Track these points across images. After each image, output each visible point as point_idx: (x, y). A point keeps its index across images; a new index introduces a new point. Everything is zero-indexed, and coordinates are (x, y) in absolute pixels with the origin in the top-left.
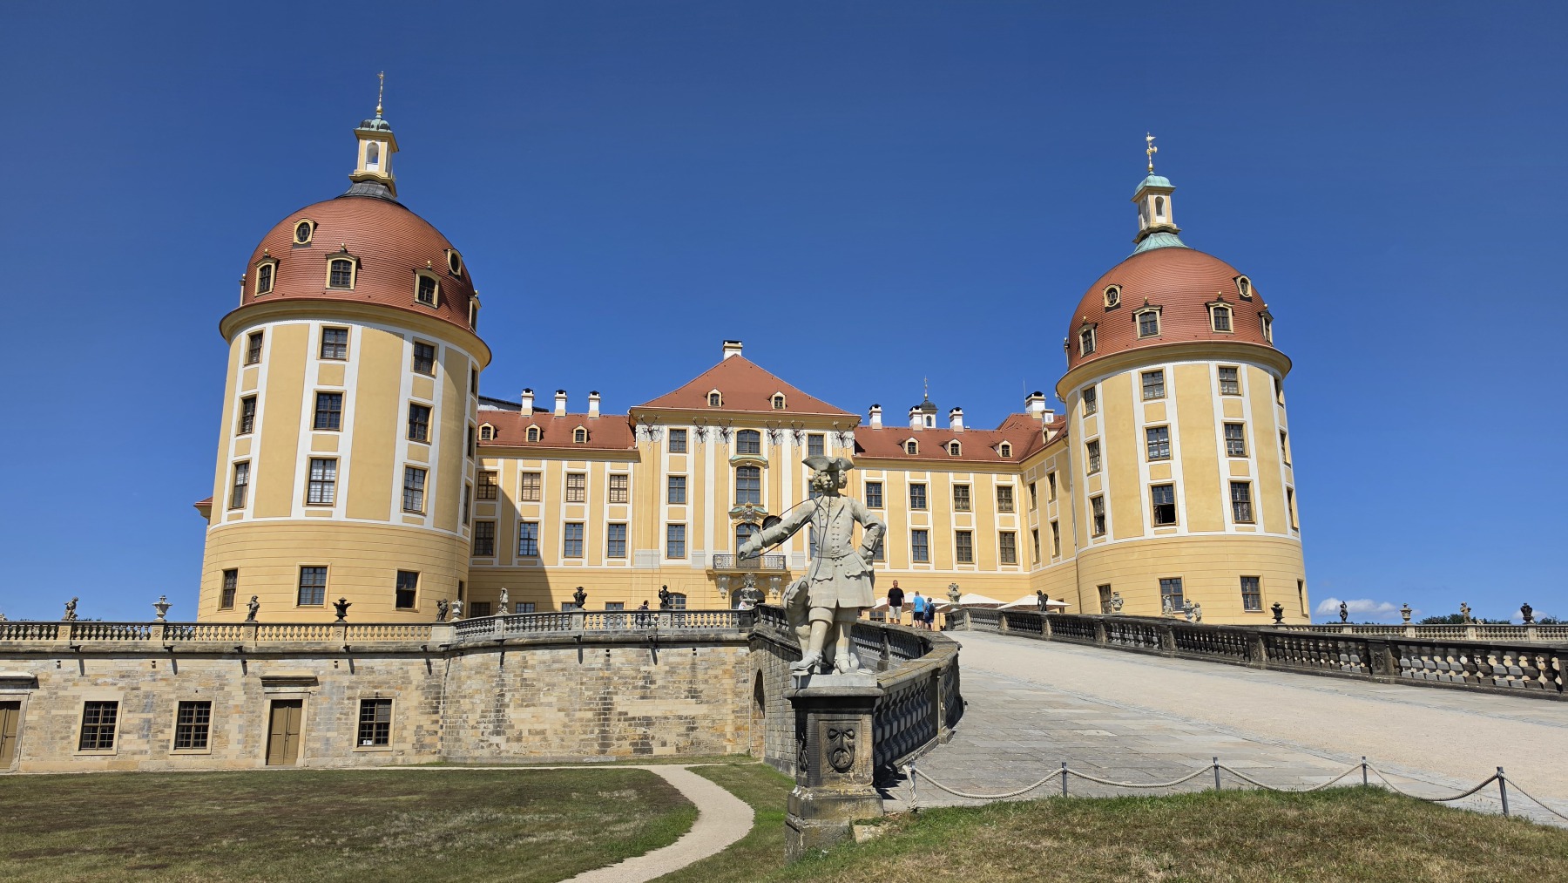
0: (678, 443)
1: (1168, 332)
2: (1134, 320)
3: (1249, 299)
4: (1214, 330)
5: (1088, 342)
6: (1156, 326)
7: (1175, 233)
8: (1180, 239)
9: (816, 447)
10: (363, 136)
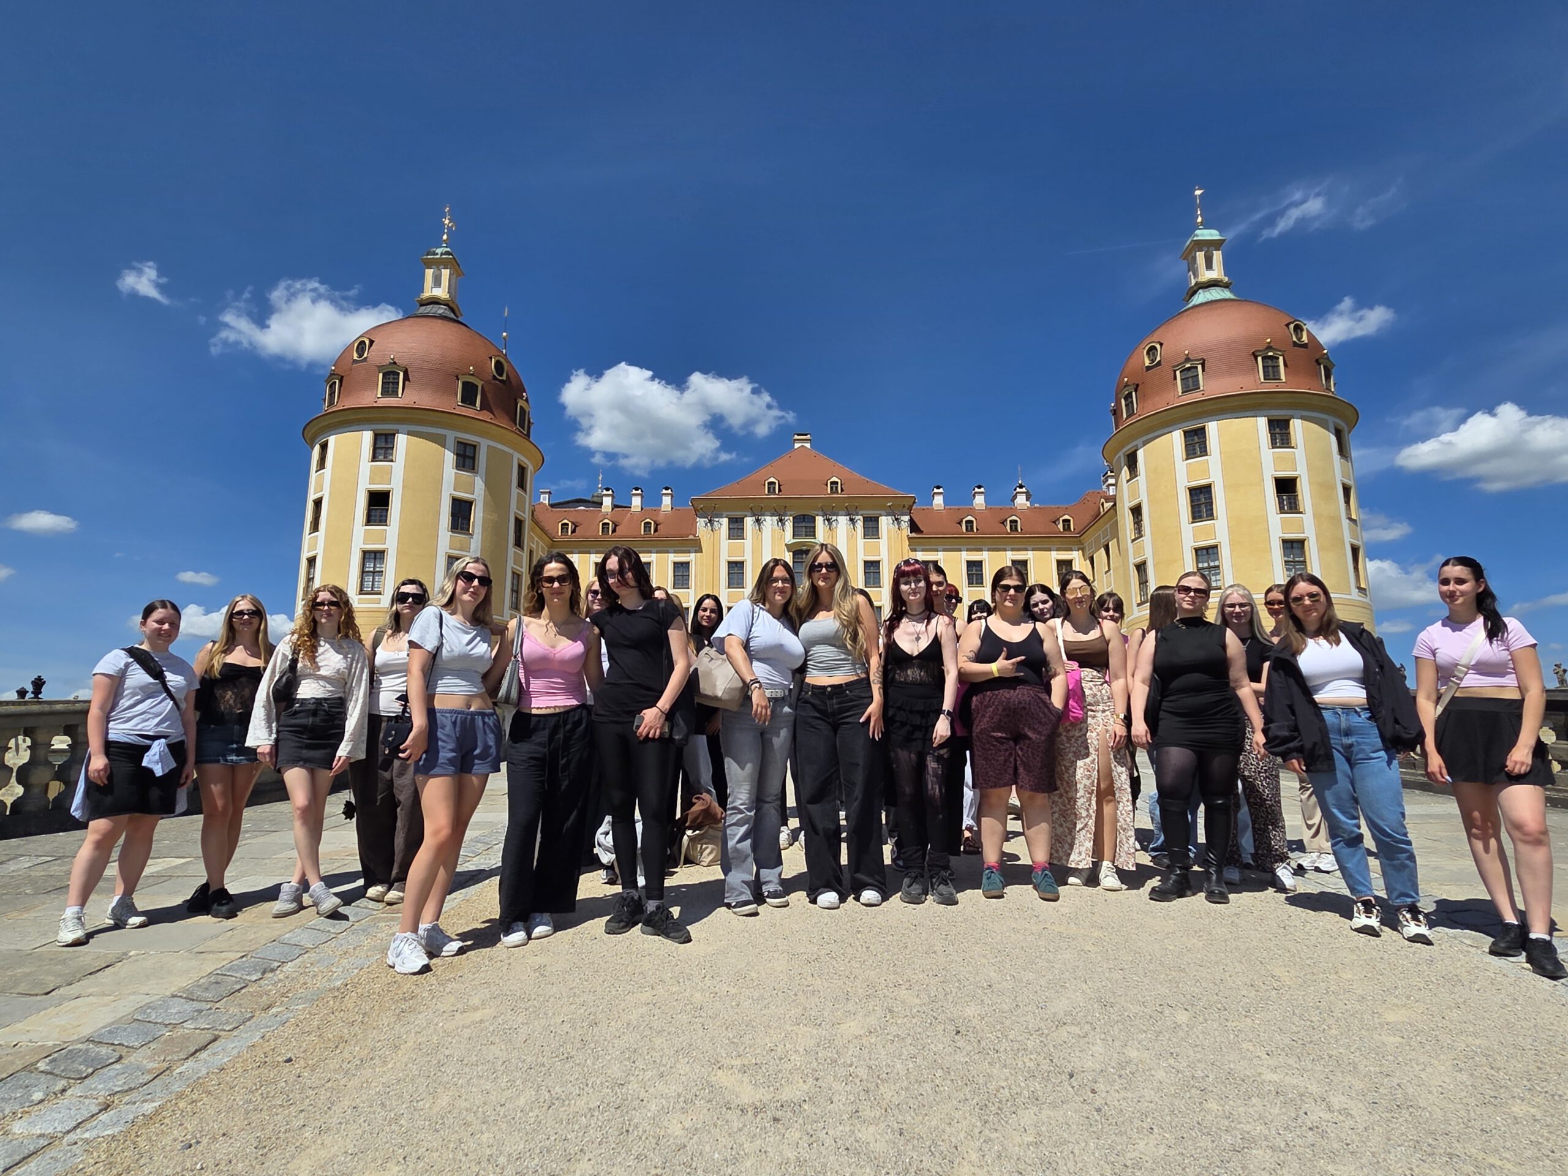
0: (736, 530)
1: (1211, 387)
2: (1175, 378)
3: (1305, 346)
4: (1262, 380)
5: (1129, 405)
6: (1198, 381)
7: (1226, 286)
8: (1231, 292)
9: (871, 528)
10: (429, 264)
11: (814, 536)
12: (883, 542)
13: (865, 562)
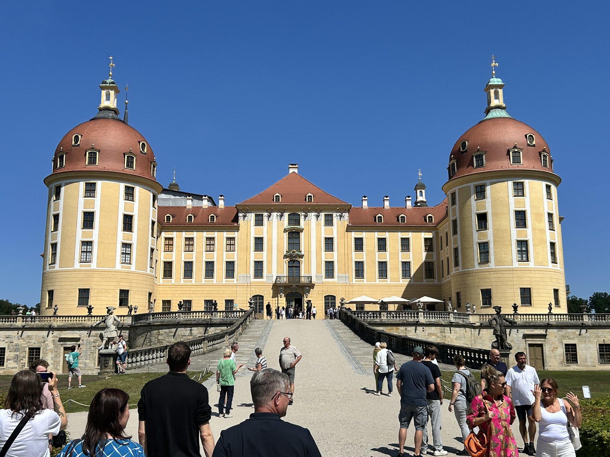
0: (259, 222)
1: (488, 165)
2: (473, 158)
3: (534, 146)
4: (512, 164)
5: (454, 169)
6: (483, 162)
7: (504, 109)
8: (507, 113)
9: (329, 221)
10: (103, 88)
11: (299, 224)
12: (335, 228)
13: (325, 238)
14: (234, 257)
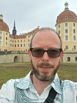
0: (29, 37)
14: (25, 43)
